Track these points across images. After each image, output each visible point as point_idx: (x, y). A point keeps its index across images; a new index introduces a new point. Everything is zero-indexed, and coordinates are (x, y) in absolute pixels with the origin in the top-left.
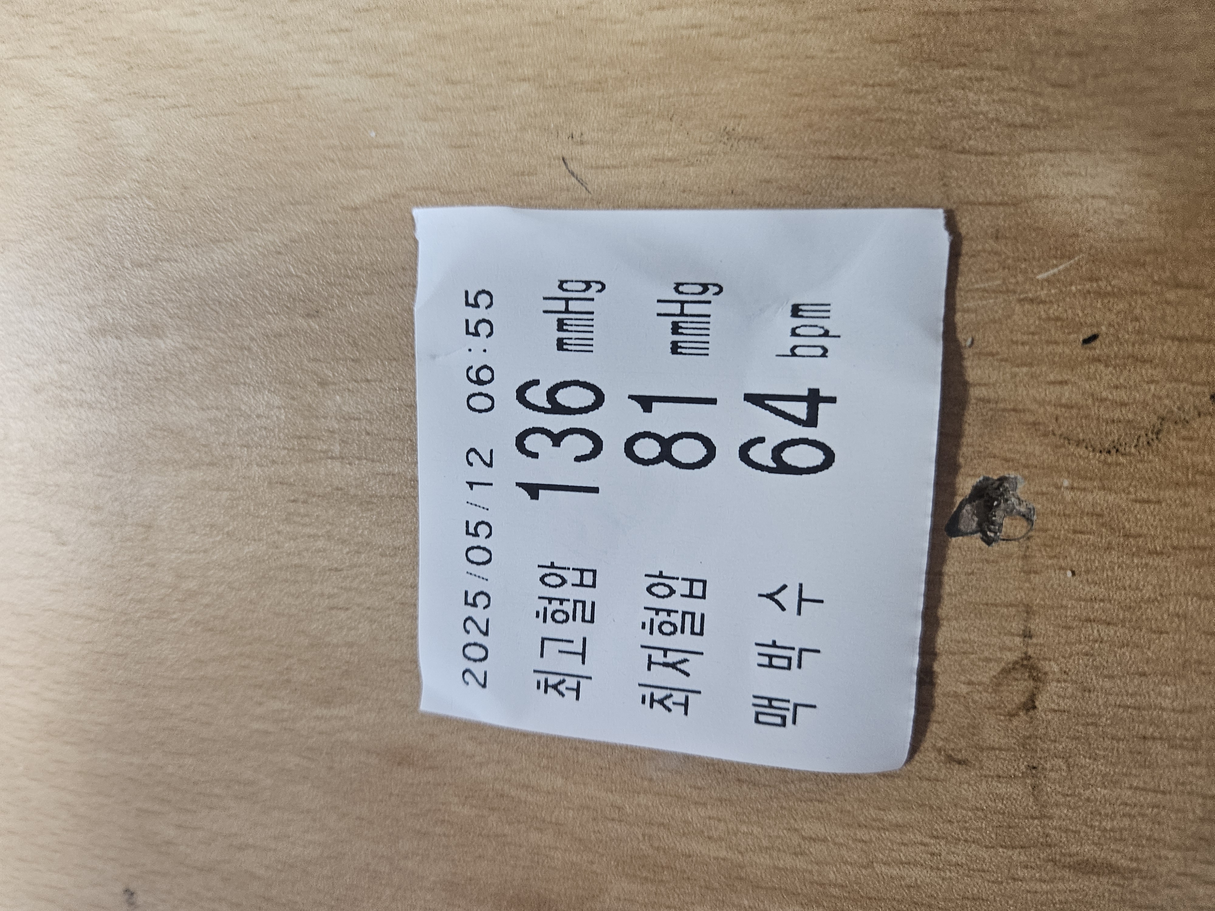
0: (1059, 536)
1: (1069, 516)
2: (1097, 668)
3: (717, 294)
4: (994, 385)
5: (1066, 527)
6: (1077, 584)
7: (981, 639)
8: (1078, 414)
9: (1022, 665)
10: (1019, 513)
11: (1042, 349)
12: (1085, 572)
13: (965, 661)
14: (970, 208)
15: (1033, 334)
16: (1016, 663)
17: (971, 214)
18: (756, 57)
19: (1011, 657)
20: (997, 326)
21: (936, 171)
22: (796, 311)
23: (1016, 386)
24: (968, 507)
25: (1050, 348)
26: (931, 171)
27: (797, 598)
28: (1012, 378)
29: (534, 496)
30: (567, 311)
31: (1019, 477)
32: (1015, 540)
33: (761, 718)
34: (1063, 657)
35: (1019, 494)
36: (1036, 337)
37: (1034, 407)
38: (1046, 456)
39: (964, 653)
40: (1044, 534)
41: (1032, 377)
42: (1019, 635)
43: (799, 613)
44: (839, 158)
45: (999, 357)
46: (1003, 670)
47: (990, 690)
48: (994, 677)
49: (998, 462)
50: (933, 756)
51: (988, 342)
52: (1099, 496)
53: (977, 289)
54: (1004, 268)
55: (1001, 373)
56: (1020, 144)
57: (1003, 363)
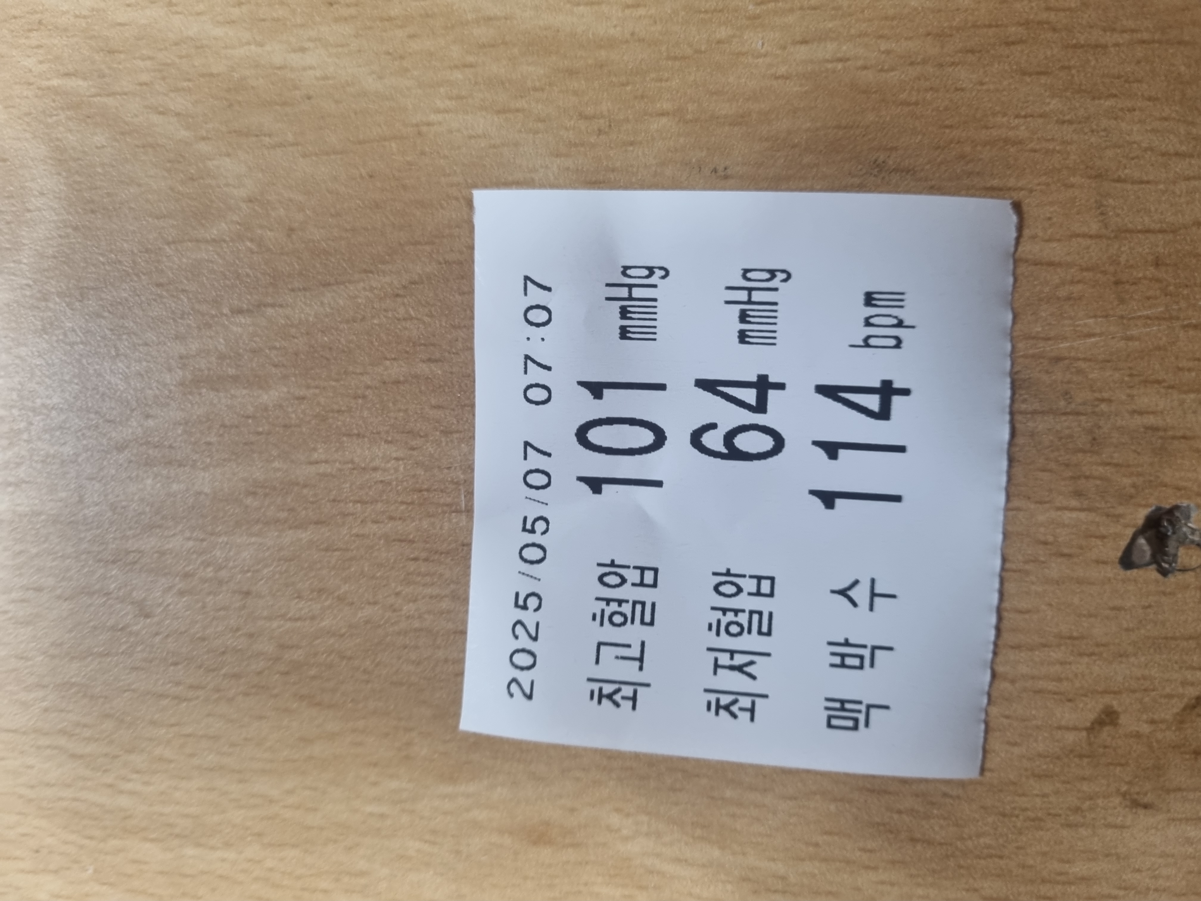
4: (1162, 412)
7: (1161, 675)
10: (1193, 542)
13: (1147, 699)
17: (1130, 242)
18: (905, 90)
19: (1193, 692)
20: (1162, 353)
21: (1093, 200)
23: (1185, 413)
26: (1088, 201)
28: (1180, 405)
39: (1145, 690)
45: (1166, 384)
46: (1186, 707)
47: (1173, 728)
48: (1177, 714)
49: (1169, 491)
50: (1117, 801)
53: (1140, 317)
54: (1166, 295)
55: (1168, 400)
56: (1176, 172)
57: (1170, 390)
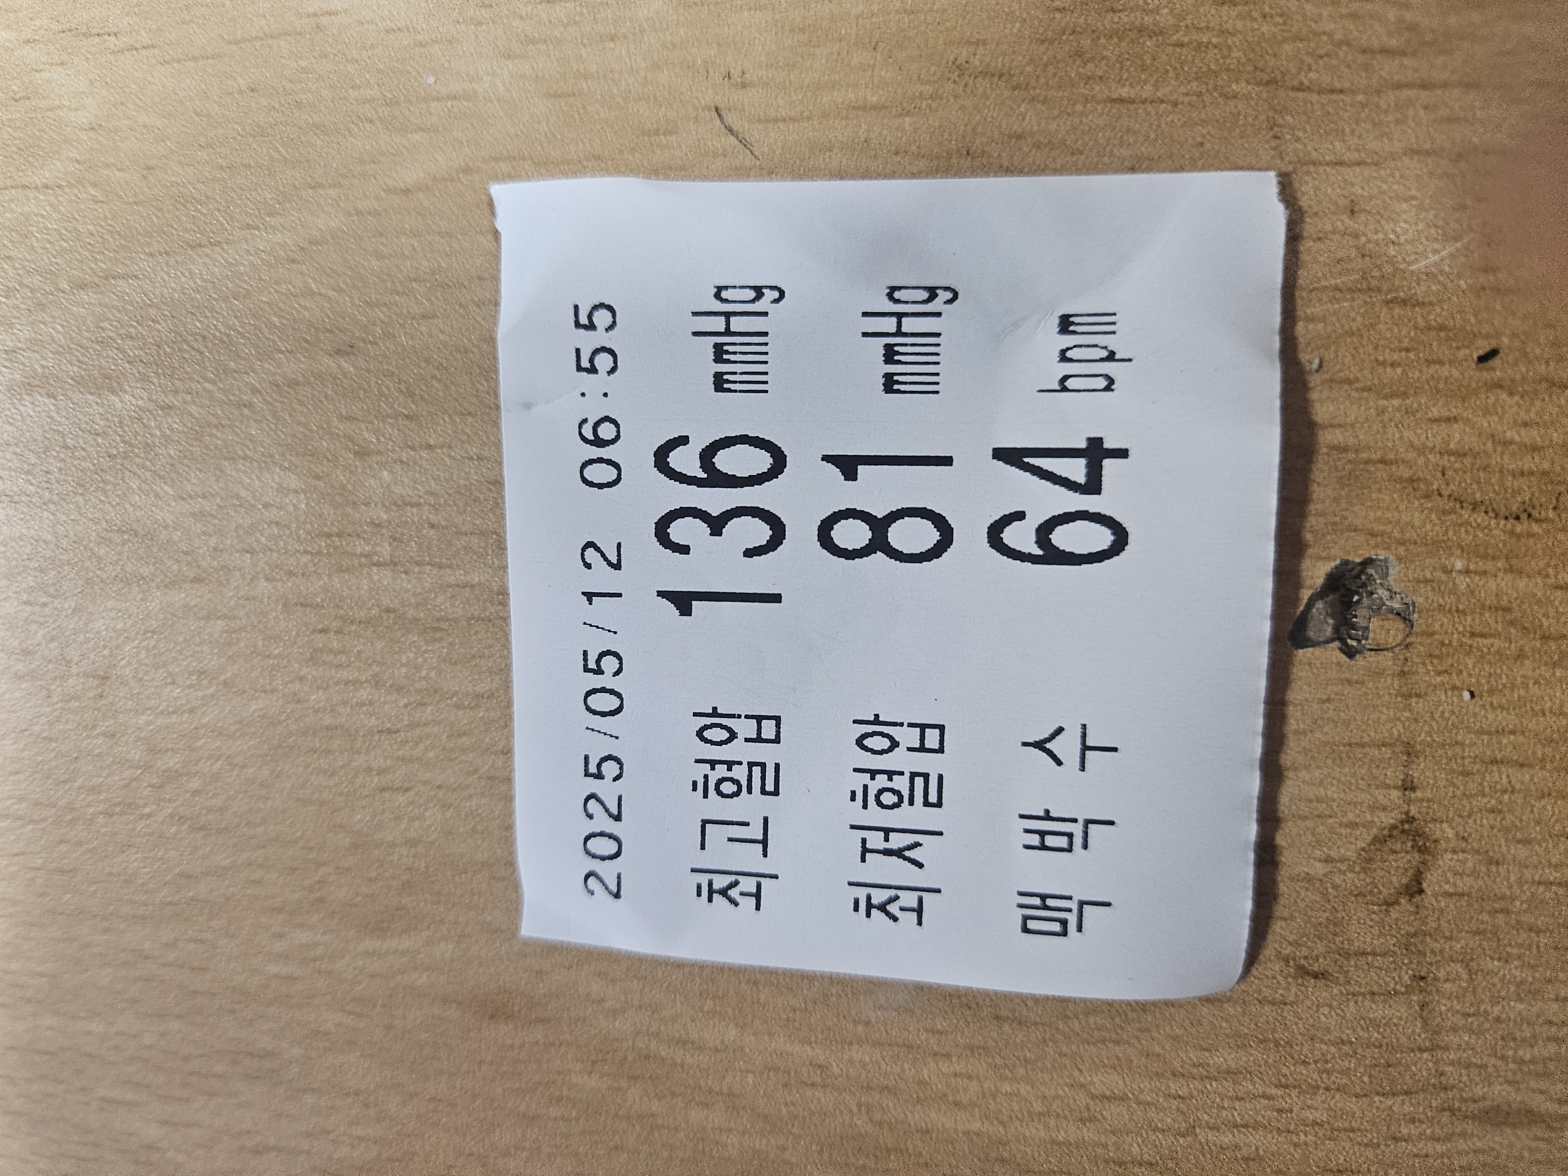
0: (1450, 642)
1: (1464, 612)
2: (1507, 830)
3: (950, 302)
4: (1353, 426)
5: (1461, 629)
6: (1477, 710)
7: (1342, 795)
8: (1473, 465)
9: (1403, 831)
10: (1391, 610)
11: (1421, 371)
12: (1488, 692)
13: (1321, 829)
14: (1312, 169)
15: (1408, 350)
16: (1393, 827)
17: (1314, 179)
19: (1387, 819)
20: (1355, 340)
21: (1263, 117)
22: (1066, 324)
23: (1385, 427)
24: (1320, 605)
25: (1432, 369)
26: (1256, 117)
27: (1078, 746)
28: (1378, 415)
29: (686, 611)
30: (728, 332)
31: (1392, 558)
32: (1387, 649)
33: (1032, 925)
34: (1460, 816)
35: (1392, 583)
36: (1412, 355)
37: (1411, 456)
38: (1429, 527)
39: (1319, 816)
40: (1429, 641)
41: (1407, 412)
42: (1396, 787)
43: (1083, 769)
44: (1121, 100)
45: (1359, 385)
46: (1376, 840)
47: (1357, 869)
48: (1363, 849)
49: (1360, 538)
50: (1277, 968)
51: (1343, 364)
52: (1504, 582)
53: (1326, 288)
55: (1363, 408)
56: (1381, 76)
57: (1365, 394)
